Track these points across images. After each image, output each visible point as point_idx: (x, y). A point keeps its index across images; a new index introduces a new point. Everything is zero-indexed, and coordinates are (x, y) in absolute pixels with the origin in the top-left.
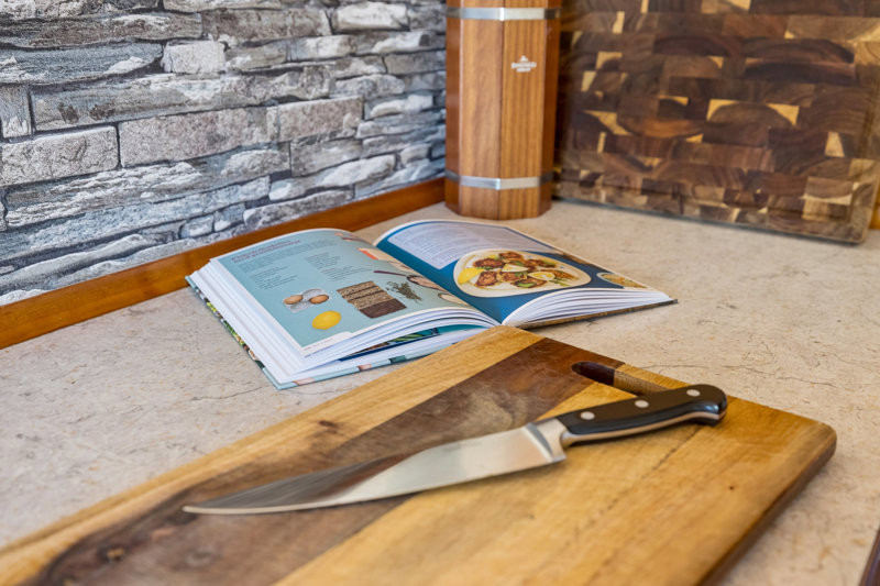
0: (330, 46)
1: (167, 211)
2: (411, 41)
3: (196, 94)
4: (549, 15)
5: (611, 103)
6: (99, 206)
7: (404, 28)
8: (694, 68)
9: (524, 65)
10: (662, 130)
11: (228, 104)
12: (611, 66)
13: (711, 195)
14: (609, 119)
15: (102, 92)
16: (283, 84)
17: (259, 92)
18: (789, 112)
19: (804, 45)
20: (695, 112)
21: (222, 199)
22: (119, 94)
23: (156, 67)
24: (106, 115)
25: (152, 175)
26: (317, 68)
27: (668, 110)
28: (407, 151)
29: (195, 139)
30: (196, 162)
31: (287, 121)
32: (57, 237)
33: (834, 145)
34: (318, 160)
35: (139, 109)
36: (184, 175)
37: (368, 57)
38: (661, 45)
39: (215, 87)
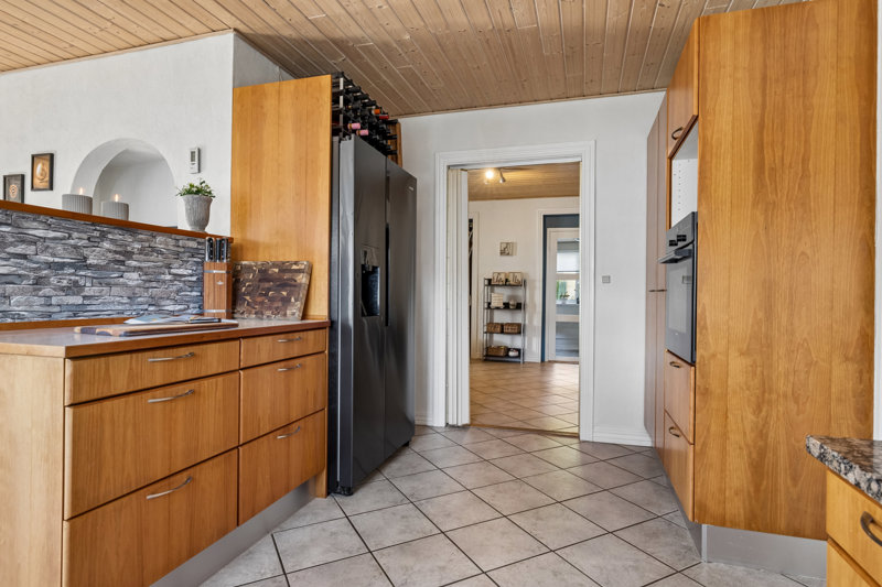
0: (168, 277)
1: (120, 308)
2: (194, 279)
3: (130, 283)
4: (228, 272)
5: (249, 294)
6: (104, 303)
7: (191, 275)
8: (267, 285)
9: (220, 283)
10: (259, 299)
11: (138, 286)
12: (249, 286)
13: (269, 313)
14: (248, 298)
15: (108, 280)
16: (154, 284)
17: (147, 285)
18: (285, 293)
19: (287, 279)
20: (266, 295)
21: (135, 307)
22: (112, 281)
23: (122, 277)
24: (108, 285)
25: (118, 299)
26: (164, 282)
27: (261, 295)
28: (191, 305)
29: (129, 293)
30: (129, 298)
31: (154, 293)
32: (93, 308)
33: (293, 300)
34: (163, 303)
35: (116, 285)
36: (125, 300)
37: (180, 281)
38: (260, 281)
39: (135, 283)
